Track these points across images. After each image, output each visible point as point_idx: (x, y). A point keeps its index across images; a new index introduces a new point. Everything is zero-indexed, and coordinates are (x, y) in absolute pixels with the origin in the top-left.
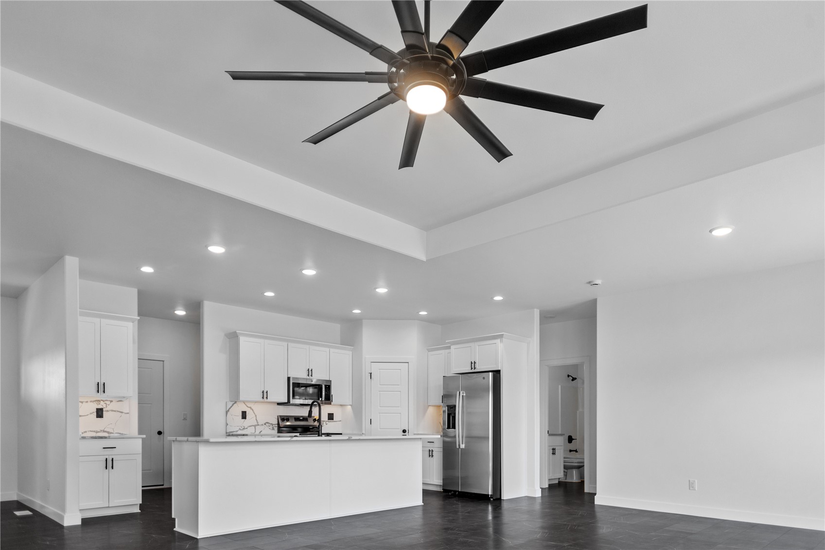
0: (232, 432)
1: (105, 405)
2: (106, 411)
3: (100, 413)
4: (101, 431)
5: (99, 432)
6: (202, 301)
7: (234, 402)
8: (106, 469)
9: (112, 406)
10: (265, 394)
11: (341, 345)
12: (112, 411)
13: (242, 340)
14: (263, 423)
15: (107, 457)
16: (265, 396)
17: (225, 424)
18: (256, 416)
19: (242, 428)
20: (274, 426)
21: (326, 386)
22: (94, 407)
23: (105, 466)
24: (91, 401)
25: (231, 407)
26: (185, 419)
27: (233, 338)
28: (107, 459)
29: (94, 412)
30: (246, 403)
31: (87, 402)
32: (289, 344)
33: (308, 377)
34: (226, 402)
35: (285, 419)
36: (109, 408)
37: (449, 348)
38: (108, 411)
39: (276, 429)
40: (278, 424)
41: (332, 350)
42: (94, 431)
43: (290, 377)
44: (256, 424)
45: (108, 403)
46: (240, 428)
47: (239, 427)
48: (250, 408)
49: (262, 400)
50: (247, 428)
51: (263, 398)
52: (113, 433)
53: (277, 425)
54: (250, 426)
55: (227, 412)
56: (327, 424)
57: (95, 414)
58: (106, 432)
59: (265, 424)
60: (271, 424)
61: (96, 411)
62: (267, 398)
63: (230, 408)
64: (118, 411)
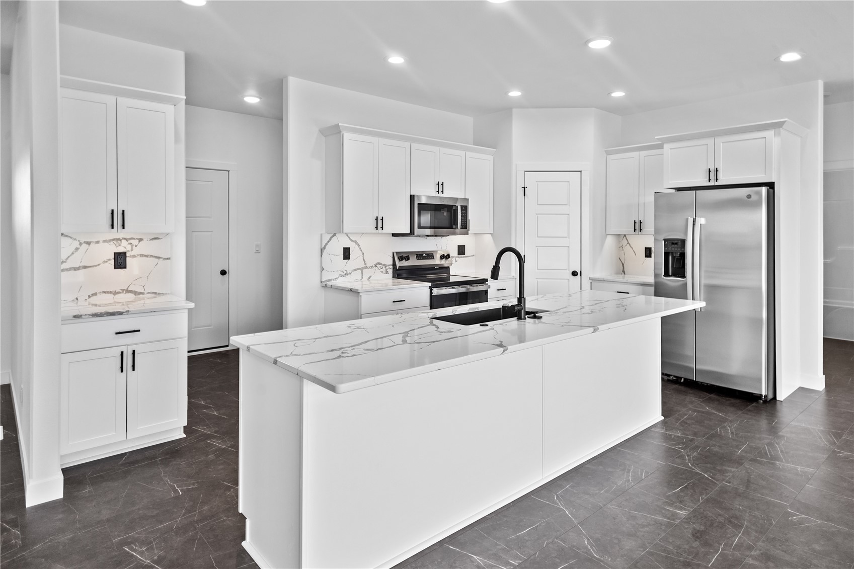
0: (329, 280)
1: (130, 246)
2: (130, 256)
3: (120, 261)
4: (123, 290)
5: (119, 293)
6: (286, 77)
7: (332, 234)
8: (122, 371)
9: (142, 248)
10: (379, 223)
11: (474, 145)
12: (142, 255)
13: (347, 136)
14: (373, 264)
15: (124, 349)
16: (380, 225)
17: (319, 269)
18: (363, 254)
19: (343, 274)
20: (387, 267)
21: (462, 207)
22: (109, 251)
23: (119, 365)
24: (105, 241)
25: (328, 242)
26: (258, 252)
27: (333, 133)
28: (122, 353)
29: (109, 260)
30: (349, 235)
31: (98, 242)
32: (412, 144)
33: (437, 195)
34: (321, 235)
35: (403, 257)
36: (136, 251)
37: (660, 147)
38: (134, 256)
39: (391, 271)
40: (394, 265)
41: (469, 154)
42: (111, 292)
43: (414, 195)
44: (364, 266)
45: (135, 242)
46: (342, 273)
47: (339, 273)
48: (355, 242)
49: (375, 231)
50: (350, 273)
51: (377, 228)
52: (143, 293)
53: (391, 267)
54: (355, 270)
55: (322, 251)
56: (456, 261)
57: (112, 262)
58: (131, 292)
59: (376, 266)
60: (384, 265)
61: (113, 257)
62: (382, 228)
63: (327, 244)
64: (152, 256)
